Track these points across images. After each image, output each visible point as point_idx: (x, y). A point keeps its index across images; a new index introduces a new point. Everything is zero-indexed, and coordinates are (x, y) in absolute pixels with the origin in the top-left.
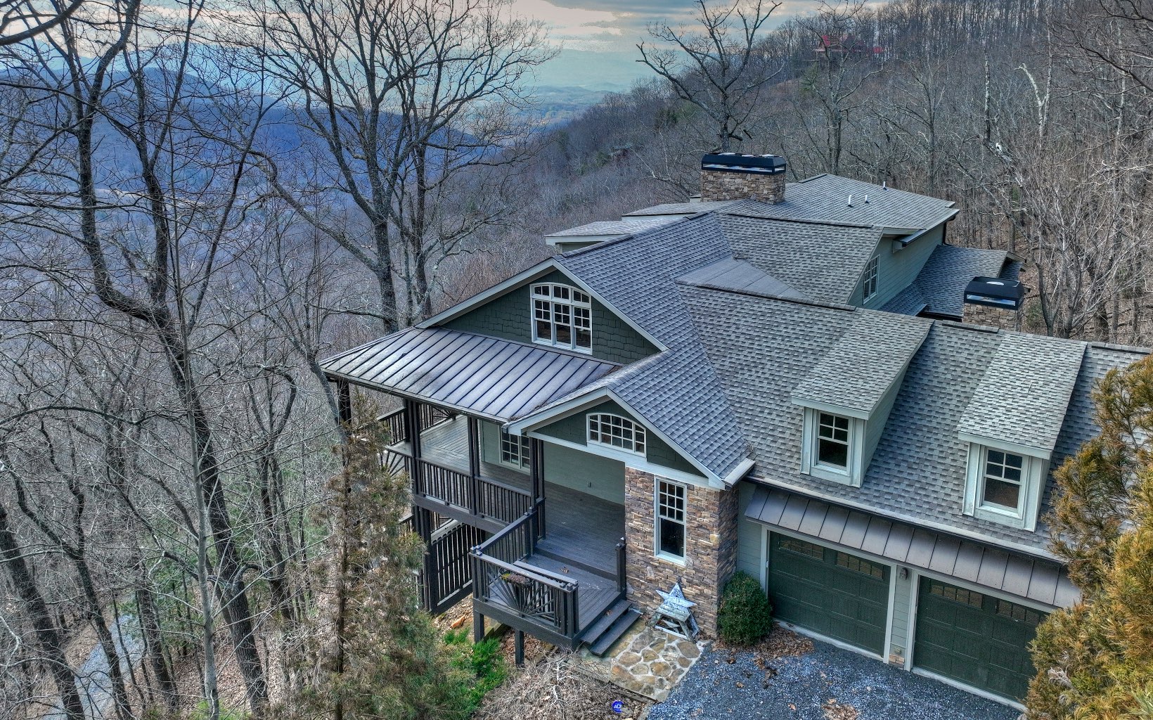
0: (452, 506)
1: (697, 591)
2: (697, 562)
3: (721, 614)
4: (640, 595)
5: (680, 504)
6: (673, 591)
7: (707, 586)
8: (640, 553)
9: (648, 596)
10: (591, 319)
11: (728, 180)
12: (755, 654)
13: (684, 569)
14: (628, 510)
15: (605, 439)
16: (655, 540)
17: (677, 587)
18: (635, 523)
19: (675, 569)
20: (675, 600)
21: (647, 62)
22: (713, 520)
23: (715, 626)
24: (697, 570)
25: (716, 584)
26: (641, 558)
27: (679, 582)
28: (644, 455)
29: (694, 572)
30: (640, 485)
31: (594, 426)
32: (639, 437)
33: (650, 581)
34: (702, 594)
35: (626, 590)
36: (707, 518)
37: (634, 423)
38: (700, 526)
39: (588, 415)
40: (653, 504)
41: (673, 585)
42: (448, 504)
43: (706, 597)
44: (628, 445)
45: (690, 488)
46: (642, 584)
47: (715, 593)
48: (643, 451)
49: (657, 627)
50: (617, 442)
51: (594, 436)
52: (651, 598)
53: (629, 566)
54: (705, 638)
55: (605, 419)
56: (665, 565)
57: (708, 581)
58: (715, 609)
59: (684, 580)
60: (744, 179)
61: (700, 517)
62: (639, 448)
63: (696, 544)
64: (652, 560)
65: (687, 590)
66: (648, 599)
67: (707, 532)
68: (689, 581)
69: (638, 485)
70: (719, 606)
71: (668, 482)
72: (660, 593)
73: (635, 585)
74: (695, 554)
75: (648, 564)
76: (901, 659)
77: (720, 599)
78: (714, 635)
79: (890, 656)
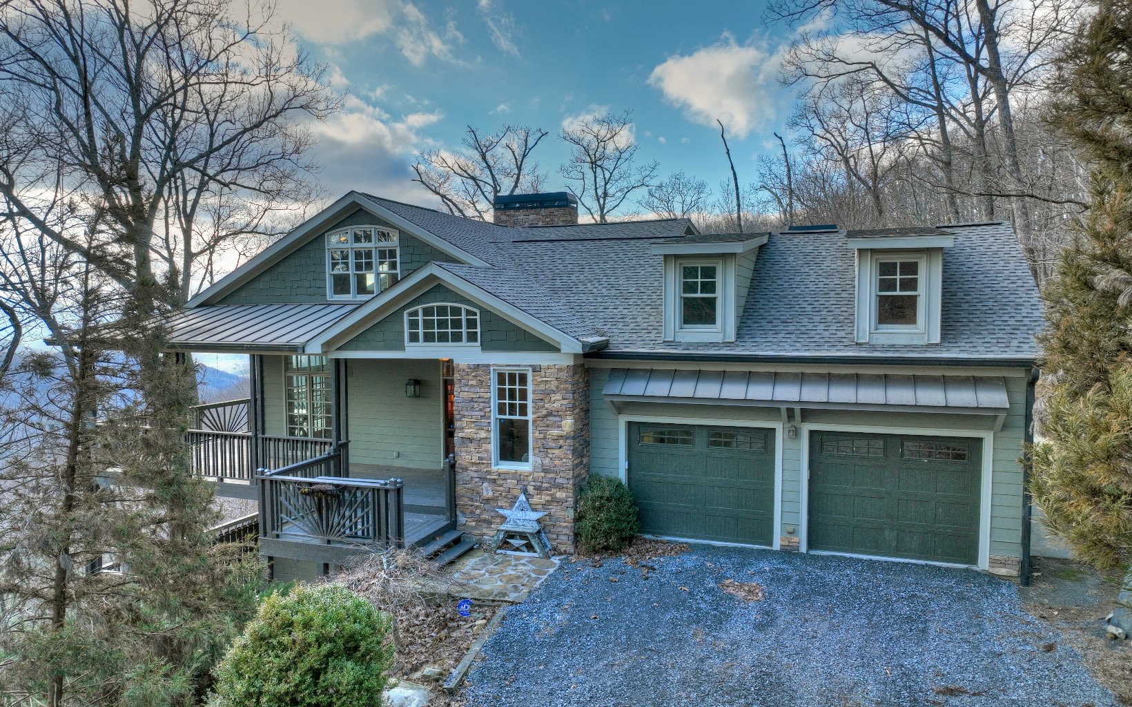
0: (227, 481)
1: (548, 498)
2: (547, 461)
3: (579, 518)
4: (474, 524)
5: (524, 395)
6: (517, 504)
7: (560, 487)
8: (474, 468)
9: (485, 521)
10: (398, 260)
11: (522, 217)
12: (623, 558)
13: (530, 475)
14: (458, 417)
15: (429, 338)
16: (493, 447)
17: (522, 498)
18: (469, 432)
19: (518, 477)
20: (520, 515)
21: (422, 181)
22: (565, 402)
23: (572, 538)
24: (545, 471)
25: (571, 482)
26: (475, 475)
27: (525, 491)
28: (479, 343)
29: (543, 474)
30: (474, 382)
31: (414, 324)
32: (472, 324)
33: (488, 500)
34: (554, 500)
35: (456, 521)
36: (558, 401)
37: (463, 306)
38: (550, 414)
39: (405, 313)
40: (489, 403)
41: (516, 498)
42: (222, 480)
43: (560, 502)
44: (457, 338)
45: (536, 369)
46: (477, 507)
47: (571, 495)
48: (476, 340)
49: (499, 551)
50: (443, 338)
51: (414, 338)
52: (489, 523)
53: (460, 489)
54: (560, 554)
55: (427, 312)
56: (503, 476)
57: (561, 481)
58: (571, 514)
59: (531, 489)
60: (538, 214)
61: (550, 401)
62: (472, 337)
63: (545, 438)
64: (489, 473)
65: (535, 500)
66: (485, 525)
67: (558, 419)
68: (537, 488)
69: (471, 382)
70: (576, 510)
71: (507, 371)
72: (501, 511)
73: (467, 512)
74: (544, 450)
75: (483, 479)
76: (795, 539)
77: (576, 502)
78: (571, 549)
79: (782, 540)
